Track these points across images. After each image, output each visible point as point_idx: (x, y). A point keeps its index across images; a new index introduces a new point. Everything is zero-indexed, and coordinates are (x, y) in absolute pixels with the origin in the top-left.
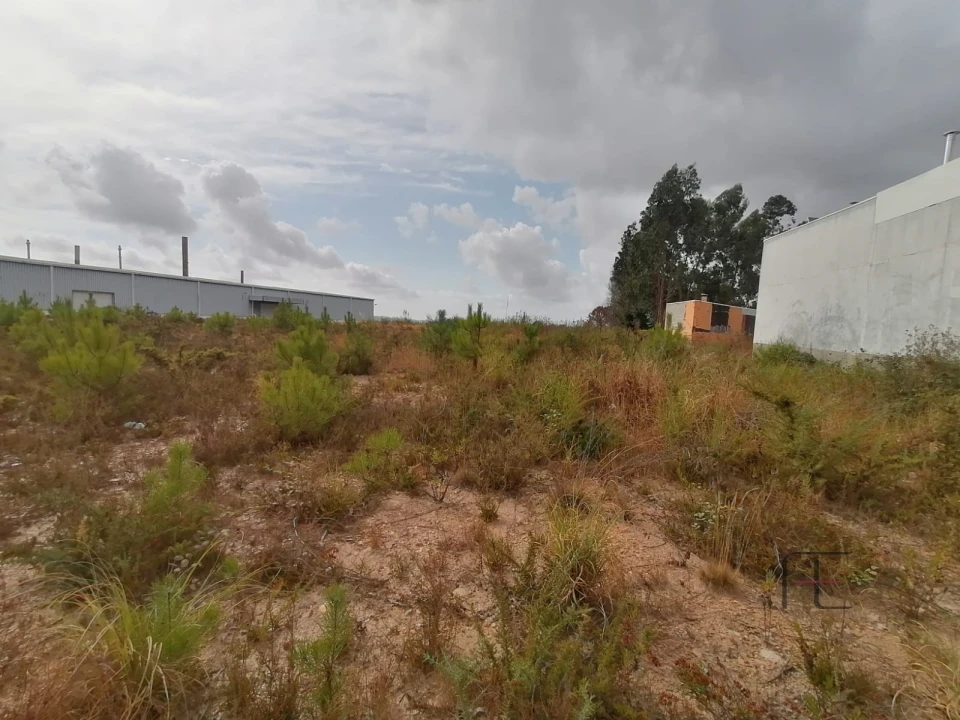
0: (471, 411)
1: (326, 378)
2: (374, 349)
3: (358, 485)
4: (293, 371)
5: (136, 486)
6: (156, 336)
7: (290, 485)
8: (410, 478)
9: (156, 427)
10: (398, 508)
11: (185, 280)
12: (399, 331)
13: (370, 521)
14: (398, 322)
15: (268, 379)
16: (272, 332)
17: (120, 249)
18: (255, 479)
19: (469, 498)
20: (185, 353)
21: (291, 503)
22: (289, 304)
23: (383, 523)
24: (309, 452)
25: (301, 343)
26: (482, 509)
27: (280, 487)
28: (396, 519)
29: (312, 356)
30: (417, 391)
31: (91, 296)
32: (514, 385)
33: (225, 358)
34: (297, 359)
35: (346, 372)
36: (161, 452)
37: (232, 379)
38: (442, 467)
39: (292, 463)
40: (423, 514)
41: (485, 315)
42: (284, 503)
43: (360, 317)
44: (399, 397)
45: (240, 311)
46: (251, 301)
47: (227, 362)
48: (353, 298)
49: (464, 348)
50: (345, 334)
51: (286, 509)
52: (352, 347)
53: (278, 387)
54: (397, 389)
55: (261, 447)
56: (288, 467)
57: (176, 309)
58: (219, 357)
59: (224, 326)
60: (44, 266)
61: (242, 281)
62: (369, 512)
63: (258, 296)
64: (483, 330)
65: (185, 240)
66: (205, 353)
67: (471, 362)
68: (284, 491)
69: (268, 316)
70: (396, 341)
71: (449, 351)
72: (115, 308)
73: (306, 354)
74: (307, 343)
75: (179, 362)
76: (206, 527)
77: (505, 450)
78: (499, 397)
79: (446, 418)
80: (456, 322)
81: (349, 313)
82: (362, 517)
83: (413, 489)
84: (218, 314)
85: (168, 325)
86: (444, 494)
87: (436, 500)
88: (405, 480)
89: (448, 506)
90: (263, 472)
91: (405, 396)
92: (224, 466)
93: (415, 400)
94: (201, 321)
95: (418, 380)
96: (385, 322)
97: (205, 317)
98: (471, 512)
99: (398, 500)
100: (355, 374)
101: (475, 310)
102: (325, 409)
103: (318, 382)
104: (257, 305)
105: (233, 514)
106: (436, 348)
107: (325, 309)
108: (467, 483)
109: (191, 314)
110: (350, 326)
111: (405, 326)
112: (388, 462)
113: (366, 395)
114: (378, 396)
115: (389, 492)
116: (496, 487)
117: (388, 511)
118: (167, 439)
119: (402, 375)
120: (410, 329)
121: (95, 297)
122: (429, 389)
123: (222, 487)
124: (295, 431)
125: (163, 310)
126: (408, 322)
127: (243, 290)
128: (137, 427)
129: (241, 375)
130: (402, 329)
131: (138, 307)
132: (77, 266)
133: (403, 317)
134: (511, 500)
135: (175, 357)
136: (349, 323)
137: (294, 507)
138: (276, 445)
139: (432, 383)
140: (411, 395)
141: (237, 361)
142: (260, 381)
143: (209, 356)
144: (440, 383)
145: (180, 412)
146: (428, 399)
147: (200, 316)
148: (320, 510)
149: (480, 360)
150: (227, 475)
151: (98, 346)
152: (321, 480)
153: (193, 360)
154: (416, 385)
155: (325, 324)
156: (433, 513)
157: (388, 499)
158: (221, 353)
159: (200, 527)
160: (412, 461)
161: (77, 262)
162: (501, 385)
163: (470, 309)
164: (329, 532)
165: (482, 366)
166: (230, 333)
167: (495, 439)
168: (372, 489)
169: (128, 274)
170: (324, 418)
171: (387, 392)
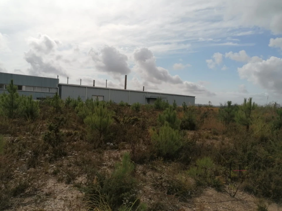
0: (248, 152)
1: (177, 131)
2: (196, 118)
3: (192, 181)
4: (165, 127)
5: (111, 167)
6: (116, 111)
7: (164, 176)
8: (217, 182)
9: (116, 145)
10: (212, 196)
11: (125, 91)
12: (207, 111)
13: (198, 199)
14: (206, 106)
15: (154, 130)
16: (154, 110)
17: (106, 81)
18: (150, 171)
19: (250, 198)
20: (126, 118)
21: (164, 184)
22: (161, 99)
23: (204, 202)
24: (170, 162)
25: (167, 115)
26: (258, 206)
27: (160, 176)
28: (211, 201)
29: (171, 121)
30: (217, 139)
31: (97, 97)
32: (273, 140)
33: (138, 121)
34: (166, 122)
35: (184, 129)
36: (118, 155)
37: (140, 129)
38: (234, 179)
39: (164, 167)
40: (224, 202)
41: (254, 103)
42: (162, 184)
43: (189, 104)
44: (209, 142)
45: (142, 102)
46: (146, 98)
47: (139, 122)
48: (186, 96)
49: (242, 119)
50: (183, 111)
51: (162, 186)
52: (187, 118)
53: (158, 133)
54: (207, 138)
55: (152, 158)
56: (162, 168)
57: (122, 101)
58: (136, 120)
59: (137, 108)
60: (85, 87)
61: (144, 90)
62: (198, 195)
63: (149, 96)
64: (253, 111)
65: (126, 76)
66: (132, 118)
67: (246, 127)
68: (161, 179)
69: (153, 104)
70: (206, 115)
71: (234, 121)
72: (104, 101)
73: (169, 120)
74: (169, 115)
75: (123, 122)
76: (134, 188)
77: (270, 175)
78: (263, 146)
79: (234, 154)
80: (236, 107)
81: (184, 103)
82: (194, 197)
83: (218, 187)
84: (135, 103)
85: (120, 107)
86: (235, 193)
87: (231, 195)
88: (214, 182)
89: (237, 200)
90: (153, 169)
91: (211, 141)
92: (138, 164)
93: (217, 144)
94: (129, 106)
95: (217, 134)
96: (200, 106)
97: (131, 104)
98: (251, 206)
99: (211, 191)
100: (188, 129)
101: (248, 101)
102: (176, 144)
103: (174, 133)
104: (148, 99)
105: (143, 184)
106: (226, 119)
107: (175, 101)
108: (248, 190)
109: (127, 103)
110: (185, 109)
111: (210, 109)
112: (206, 173)
113: (193, 139)
114: (199, 141)
115: (206, 187)
116: (267, 195)
117: (206, 196)
118: (119, 150)
119: (209, 131)
120: (212, 110)
121: (99, 97)
122: (223, 139)
123: (138, 172)
124: (165, 152)
125: (118, 102)
126: (211, 106)
127: (144, 94)
128: (111, 145)
129: (144, 128)
130: (208, 110)
131: (111, 101)
132: (94, 87)
133: (208, 104)
134: (275, 204)
135: (122, 120)
136: (184, 107)
137: (166, 186)
138: (158, 158)
139: (224, 136)
140: (214, 141)
141: (142, 122)
142: (150, 130)
143: (133, 119)
144: (229, 136)
145: (124, 141)
146: (223, 144)
147: (129, 104)
148: (176, 190)
149: (250, 127)
150: (140, 167)
151: (101, 115)
152: (176, 176)
153: (128, 121)
154: (216, 136)
155: (175, 107)
156: (230, 202)
157: (206, 190)
158: (137, 118)
159: (132, 188)
160: (217, 174)
161: (94, 85)
162: (263, 140)
163: (245, 100)
164: (180, 201)
165: (252, 129)
166: (139, 111)
167: (264, 168)
168: (199, 184)
169: (108, 89)
170: (176, 148)
171: (203, 138)
